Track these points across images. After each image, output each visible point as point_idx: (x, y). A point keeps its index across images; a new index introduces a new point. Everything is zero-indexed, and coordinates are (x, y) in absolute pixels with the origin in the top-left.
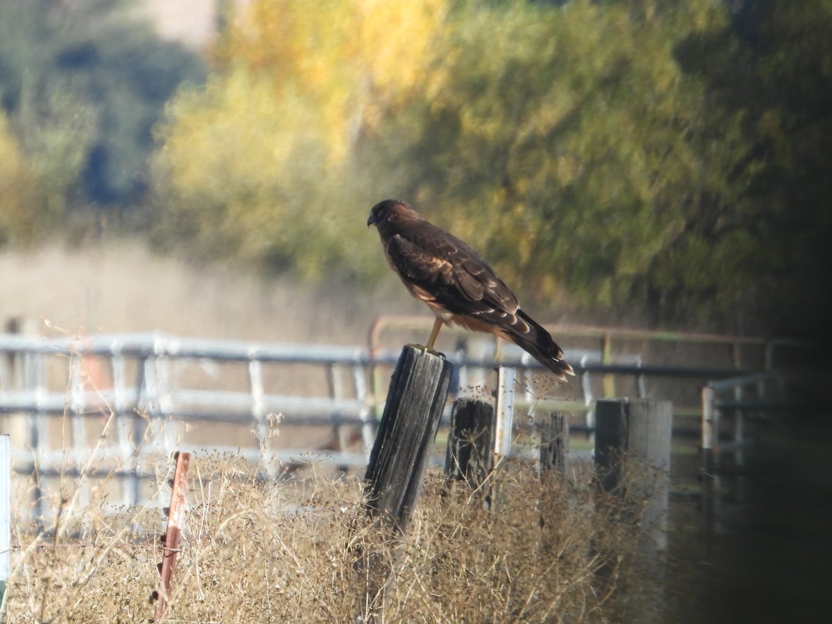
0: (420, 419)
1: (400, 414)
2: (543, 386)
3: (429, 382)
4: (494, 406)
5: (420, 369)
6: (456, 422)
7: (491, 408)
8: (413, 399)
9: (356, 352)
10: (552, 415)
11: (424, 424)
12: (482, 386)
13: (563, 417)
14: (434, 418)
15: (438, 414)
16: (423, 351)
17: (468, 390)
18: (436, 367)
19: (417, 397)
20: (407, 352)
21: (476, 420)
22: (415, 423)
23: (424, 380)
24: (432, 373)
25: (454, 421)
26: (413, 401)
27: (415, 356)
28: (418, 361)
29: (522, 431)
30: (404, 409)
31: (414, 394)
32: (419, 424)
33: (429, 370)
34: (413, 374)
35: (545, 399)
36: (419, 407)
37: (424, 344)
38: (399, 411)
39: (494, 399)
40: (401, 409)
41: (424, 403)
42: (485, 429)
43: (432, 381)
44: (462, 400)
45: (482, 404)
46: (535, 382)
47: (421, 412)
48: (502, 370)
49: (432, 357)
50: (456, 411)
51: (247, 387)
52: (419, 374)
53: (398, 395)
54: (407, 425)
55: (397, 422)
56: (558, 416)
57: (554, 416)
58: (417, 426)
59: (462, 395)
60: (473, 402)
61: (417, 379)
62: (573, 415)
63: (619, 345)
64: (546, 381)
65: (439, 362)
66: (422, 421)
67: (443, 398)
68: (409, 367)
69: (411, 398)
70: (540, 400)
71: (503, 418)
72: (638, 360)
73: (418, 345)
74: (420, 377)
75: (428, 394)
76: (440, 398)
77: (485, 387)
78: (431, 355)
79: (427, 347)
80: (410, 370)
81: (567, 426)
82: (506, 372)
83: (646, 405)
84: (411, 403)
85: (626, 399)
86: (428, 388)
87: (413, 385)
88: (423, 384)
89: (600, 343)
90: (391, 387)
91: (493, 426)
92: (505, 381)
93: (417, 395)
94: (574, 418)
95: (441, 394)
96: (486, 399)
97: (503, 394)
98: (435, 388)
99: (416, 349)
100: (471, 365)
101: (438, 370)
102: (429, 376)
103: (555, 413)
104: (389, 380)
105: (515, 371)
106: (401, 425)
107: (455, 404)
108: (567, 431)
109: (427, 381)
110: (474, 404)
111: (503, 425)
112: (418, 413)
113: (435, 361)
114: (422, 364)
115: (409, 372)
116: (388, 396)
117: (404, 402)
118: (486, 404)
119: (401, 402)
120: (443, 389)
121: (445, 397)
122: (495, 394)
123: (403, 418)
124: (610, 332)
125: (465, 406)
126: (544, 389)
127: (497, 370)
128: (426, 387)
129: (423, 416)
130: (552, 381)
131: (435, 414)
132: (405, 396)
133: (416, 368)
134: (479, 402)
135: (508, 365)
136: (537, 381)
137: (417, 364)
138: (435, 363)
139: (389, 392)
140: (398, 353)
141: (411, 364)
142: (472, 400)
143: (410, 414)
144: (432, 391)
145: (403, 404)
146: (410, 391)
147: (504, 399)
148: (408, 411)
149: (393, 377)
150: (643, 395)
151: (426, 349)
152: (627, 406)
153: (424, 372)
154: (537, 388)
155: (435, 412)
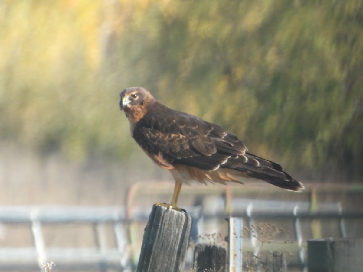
0: (169, 262)
1: (153, 259)
2: (267, 232)
3: (175, 232)
4: (226, 249)
5: (167, 223)
6: (198, 263)
7: (224, 251)
8: (162, 246)
9: (116, 212)
10: (273, 254)
11: (172, 266)
12: (217, 234)
13: (282, 255)
14: (180, 261)
15: (183, 257)
16: (168, 208)
17: (206, 238)
18: (180, 220)
19: (166, 244)
20: (156, 210)
21: (213, 261)
22: (166, 265)
23: (171, 230)
24: (177, 225)
25: (196, 262)
26: (163, 248)
27: (163, 212)
28: (165, 216)
29: (251, 268)
30: (156, 255)
31: (163, 242)
32: (169, 266)
33: (174, 223)
34: (161, 226)
35: (269, 243)
36: (168, 252)
37: (169, 202)
38: (152, 256)
39: (226, 244)
40: (154, 254)
41: (171, 248)
42: (222, 268)
43: (177, 232)
44: (200, 245)
45: (217, 248)
46: (260, 229)
47: (169, 256)
48: (232, 220)
49: (176, 212)
50: (197, 255)
51: (32, 243)
52: (166, 227)
53: (150, 243)
54: (159, 267)
55: (151, 265)
56: (278, 254)
57: (275, 255)
58: (167, 267)
59: (201, 241)
60: (209, 247)
61: (165, 230)
62: (291, 254)
63: (323, 196)
64: (269, 228)
65: (182, 216)
66: (171, 263)
67: (186, 244)
68: (158, 221)
69: (161, 245)
70: (265, 243)
71: (234, 258)
72: (339, 207)
73: (164, 203)
74: (168, 228)
75: (174, 241)
76: (184, 244)
77: (220, 235)
78: (175, 211)
79: (171, 205)
80: (159, 223)
81: (285, 263)
82: (235, 222)
83: (347, 243)
84: (161, 250)
85: (331, 238)
86: (174, 236)
87: (163, 235)
88: (170, 234)
89: (308, 196)
90: (144, 237)
91: (227, 265)
92: (234, 229)
93: (166, 242)
94: (292, 256)
95: (185, 241)
96: (221, 244)
97: (233, 239)
98: (180, 237)
99: (163, 207)
100: (207, 217)
101: (181, 223)
102: (175, 228)
103: (276, 252)
104: (143, 232)
105: (242, 220)
106: (154, 267)
107: (196, 248)
108: (286, 267)
109: (173, 231)
110: (211, 248)
111: (234, 263)
112: (167, 257)
113: (179, 215)
114: (168, 218)
115: (158, 225)
116: (143, 245)
117: (156, 248)
118: (220, 248)
119: (154, 249)
120: (185, 237)
121: (187, 243)
122: (227, 239)
123: (155, 262)
124: (315, 187)
125: (204, 250)
126: (267, 234)
127: (228, 220)
128: (172, 236)
129: (171, 260)
130: (274, 228)
131: (181, 258)
132: (157, 244)
133: (164, 221)
134: (214, 247)
135: (237, 215)
136: (262, 229)
137: (164, 219)
138: (179, 217)
139: (144, 241)
140: (149, 211)
141: (160, 219)
142: (208, 246)
143: (161, 258)
144: (177, 239)
145: (155, 250)
146: (160, 240)
147: (235, 243)
148: (159, 256)
149: (146, 229)
150: (345, 235)
151: (171, 207)
152: (332, 244)
153: (170, 225)
154: (262, 233)
155: (181, 255)
